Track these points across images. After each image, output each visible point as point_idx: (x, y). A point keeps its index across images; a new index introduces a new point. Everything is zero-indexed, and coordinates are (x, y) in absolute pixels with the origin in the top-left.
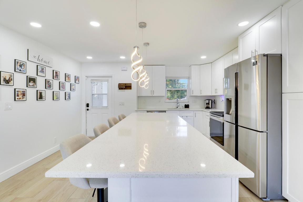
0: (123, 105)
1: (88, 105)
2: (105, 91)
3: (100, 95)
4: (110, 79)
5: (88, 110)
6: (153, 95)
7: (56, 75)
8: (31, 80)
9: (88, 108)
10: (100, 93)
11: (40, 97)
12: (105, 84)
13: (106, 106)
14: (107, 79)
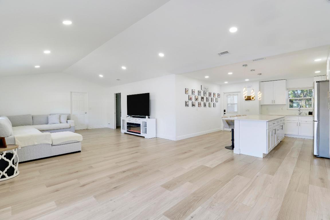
0: (249, 111)
1: (225, 111)
2: (236, 101)
3: (233, 104)
4: (239, 94)
5: (225, 114)
6: (274, 104)
7: (210, 94)
8: (202, 98)
9: (225, 112)
10: (232, 103)
11: (205, 105)
12: (236, 97)
13: (237, 111)
14: (237, 93)
